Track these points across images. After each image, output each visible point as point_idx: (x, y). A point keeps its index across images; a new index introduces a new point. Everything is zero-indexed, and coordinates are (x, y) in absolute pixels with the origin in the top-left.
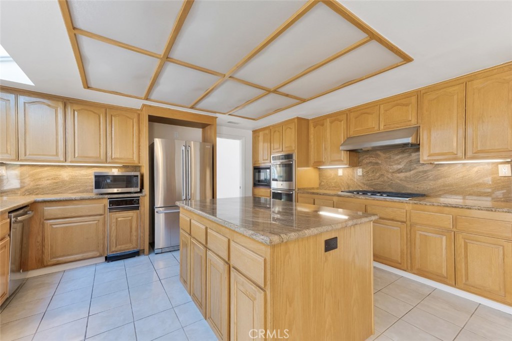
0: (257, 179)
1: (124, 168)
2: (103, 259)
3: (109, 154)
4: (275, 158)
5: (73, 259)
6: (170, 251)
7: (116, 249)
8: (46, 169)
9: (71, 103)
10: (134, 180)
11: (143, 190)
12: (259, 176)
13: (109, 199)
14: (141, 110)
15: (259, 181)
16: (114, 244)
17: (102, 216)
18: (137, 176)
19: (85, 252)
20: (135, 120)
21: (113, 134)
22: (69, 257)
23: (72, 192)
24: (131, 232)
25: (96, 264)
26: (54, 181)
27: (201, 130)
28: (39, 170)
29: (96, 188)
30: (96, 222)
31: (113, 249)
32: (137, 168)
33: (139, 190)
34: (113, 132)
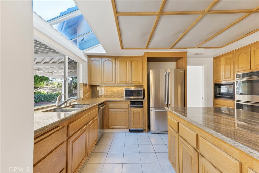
0: (218, 92)
1: (136, 86)
2: (128, 130)
3: (130, 80)
4: (238, 76)
5: (117, 128)
6: (159, 134)
7: (133, 127)
8: (110, 87)
9: (117, 58)
10: (141, 93)
11: (145, 98)
12: (220, 90)
13: (130, 101)
14: (144, 56)
15: (219, 94)
16: (133, 125)
17: (128, 110)
18: (142, 90)
19: (121, 126)
20: (141, 62)
21: (132, 70)
22: (116, 127)
23: (117, 97)
24: (139, 119)
25: (126, 132)
26: (112, 92)
27: (175, 62)
28: (108, 88)
29: (125, 96)
30: (125, 112)
31: (132, 127)
32: (142, 86)
33: (143, 98)
34: (132, 69)
